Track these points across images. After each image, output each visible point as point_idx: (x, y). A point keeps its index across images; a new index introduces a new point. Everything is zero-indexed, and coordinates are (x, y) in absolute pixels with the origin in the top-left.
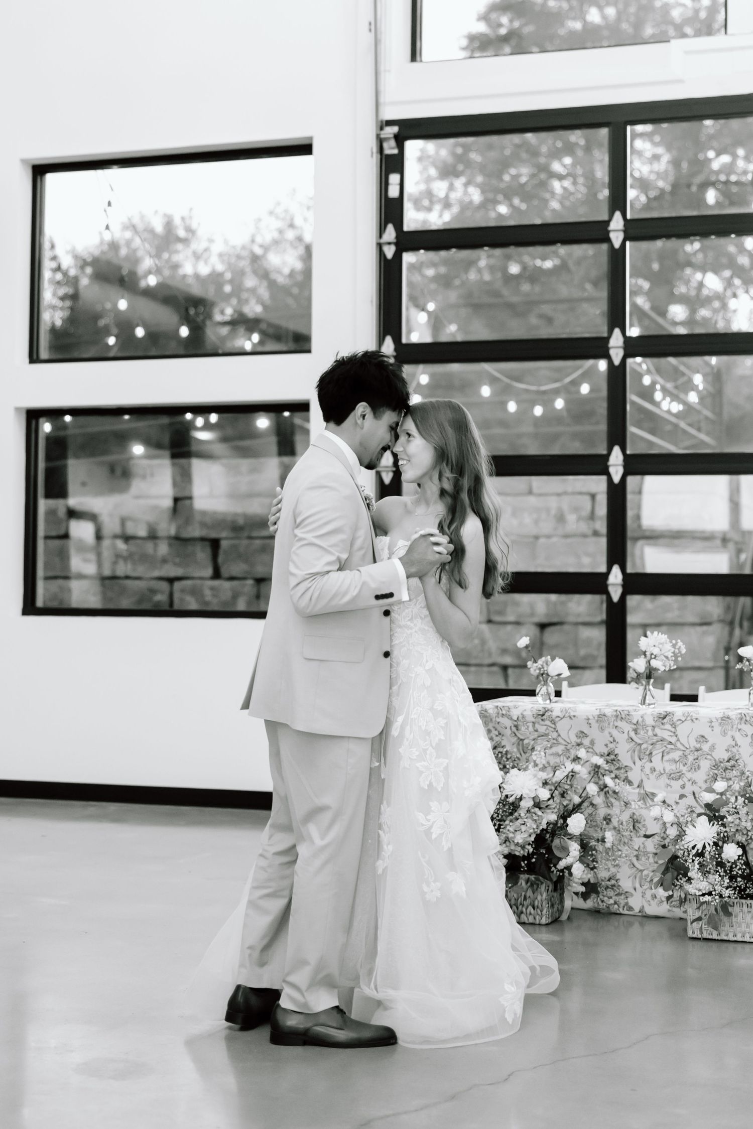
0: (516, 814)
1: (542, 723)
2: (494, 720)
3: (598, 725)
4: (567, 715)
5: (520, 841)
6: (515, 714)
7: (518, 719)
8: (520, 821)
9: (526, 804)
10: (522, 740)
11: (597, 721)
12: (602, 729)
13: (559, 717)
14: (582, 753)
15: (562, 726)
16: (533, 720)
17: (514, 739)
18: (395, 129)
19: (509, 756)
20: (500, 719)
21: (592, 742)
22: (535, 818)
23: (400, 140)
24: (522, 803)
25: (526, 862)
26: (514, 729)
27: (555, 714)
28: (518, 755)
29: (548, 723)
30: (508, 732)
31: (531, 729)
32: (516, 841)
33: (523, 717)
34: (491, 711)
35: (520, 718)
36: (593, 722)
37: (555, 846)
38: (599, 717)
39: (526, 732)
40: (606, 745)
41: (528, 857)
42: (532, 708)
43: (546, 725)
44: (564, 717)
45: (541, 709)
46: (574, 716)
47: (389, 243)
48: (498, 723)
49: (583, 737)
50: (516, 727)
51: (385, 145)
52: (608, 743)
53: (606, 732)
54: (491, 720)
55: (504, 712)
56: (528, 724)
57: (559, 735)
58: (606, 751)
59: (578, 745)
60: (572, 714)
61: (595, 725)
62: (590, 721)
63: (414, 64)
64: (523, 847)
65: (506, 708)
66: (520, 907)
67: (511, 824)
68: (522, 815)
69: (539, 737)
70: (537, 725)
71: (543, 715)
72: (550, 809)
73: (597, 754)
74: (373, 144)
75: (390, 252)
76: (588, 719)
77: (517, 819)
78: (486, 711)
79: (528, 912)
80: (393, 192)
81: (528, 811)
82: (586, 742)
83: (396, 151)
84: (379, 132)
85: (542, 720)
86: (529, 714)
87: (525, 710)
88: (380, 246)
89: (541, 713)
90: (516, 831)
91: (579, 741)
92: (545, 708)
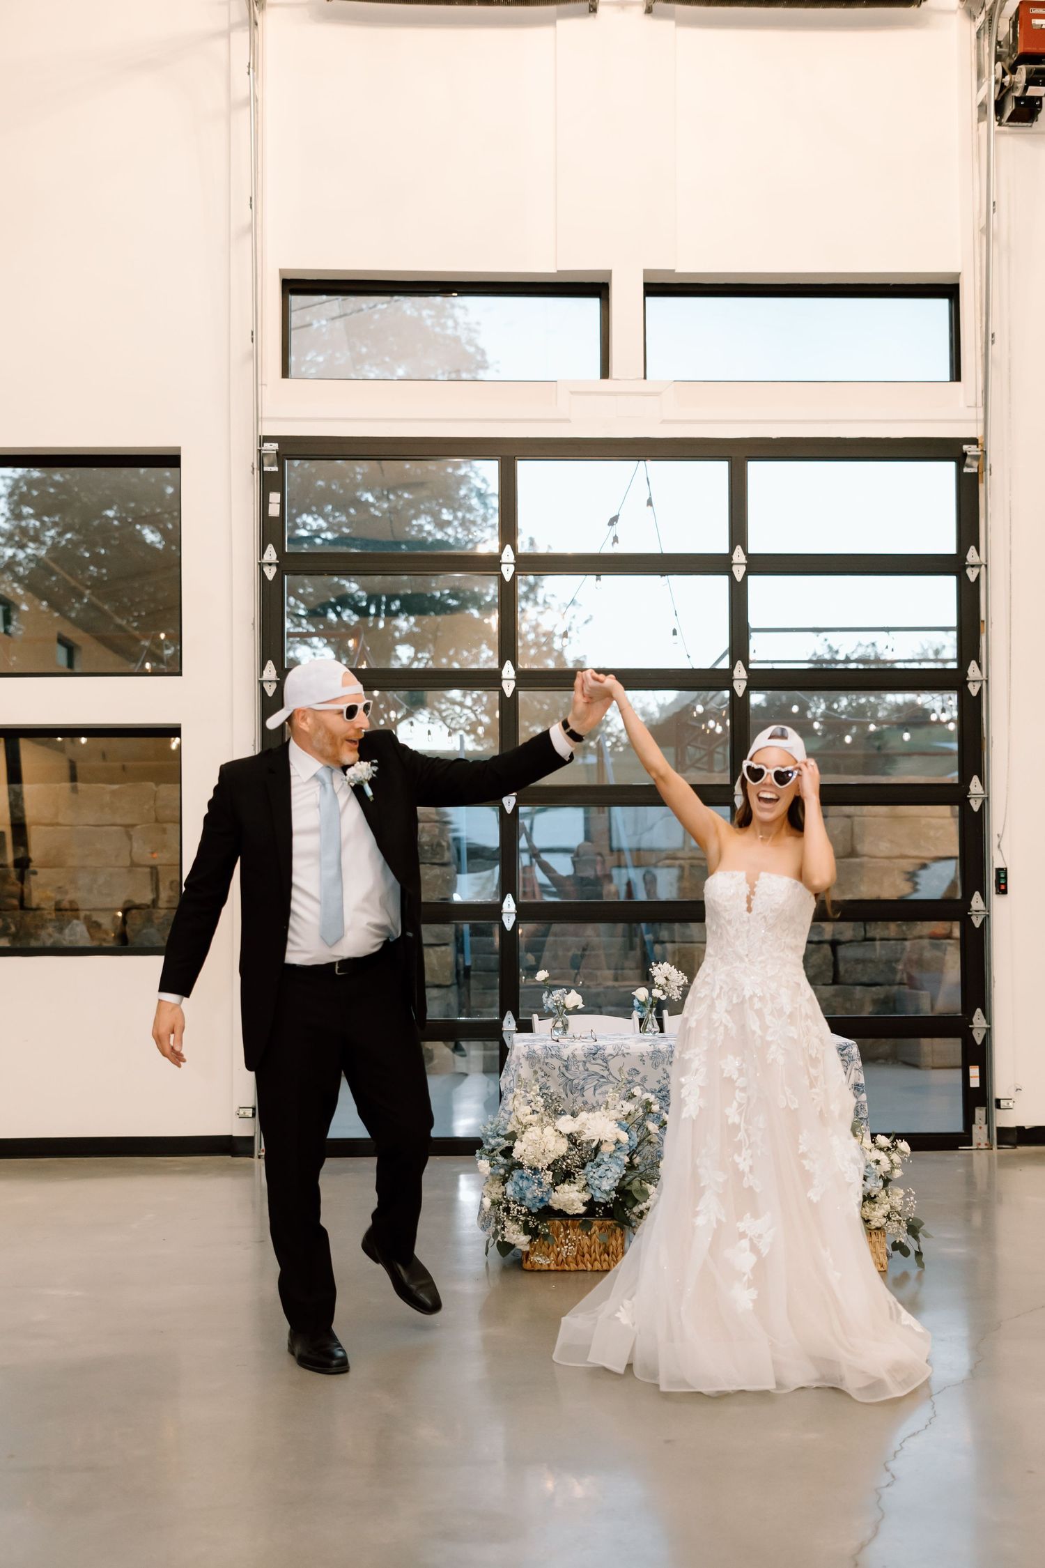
0: (597, 1160)
1: (593, 1062)
2: (542, 1060)
3: (651, 1061)
4: (620, 1053)
5: (608, 1188)
6: (566, 1053)
7: (568, 1059)
8: (603, 1167)
9: (607, 1149)
10: (572, 1080)
11: (651, 1058)
12: (656, 1066)
13: (611, 1055)
14: (637, 1091)
15: (614, 1064)
16: (585, 1059)
17: (562, 1080)
18: (275, 446)
19: (554, 1098)
20: (549, 1060)
21: (644, 1079)
22: (619, 1162)
23: (281, 458)
24: (604, 1148)
25: (603, 1208)
26: (563, 1069)
27: (607, 1052)
28: (563, 1096)
29: (600, 1061)
30: (557, 1072)
31: (581, 1068)
32: (603, 1188)
33: (574, 1056)
34: (539, 1052)
35: (570, 1058)
36: (647, 1059)
37: (635, 1190)
38: (653, 1054)
39: (577, 1072)
40: (659, 1082)
41: (605, 1204)
42: (583, 1047)
43: (597, 1064)
44: (617, 1055)
45: (593, 1047)
46: (628, 1054)
47: (270, 564)
48: (547, 1064)
49: (635, 1074)
50: (567, 1067)
51: (266, 461)
52: (661, 1079)
53: (660, 1068)
54: (539, 1061)
55: (554, 1053)
56: (578, 1064)
57: (610, 1074)
58: (657, 1087)
59: (629, 1083)
60: (626, 1051)
61: (648, 1062)
62: (644, 1058)
63: (285, 380)
64: (608, 1193)
65: (556, 1048)
66: (593, 1255)
67: (594, 1170)
68: (606, 1160)
69: (589, 1076)
70: (588, 1065)
71: (595, 1054)
72: (621, 1151)
73: (647, 1091)
74: (253, 459)
75: (271, 573)
76: (643, 1056)
77: (599, 1165)
78: (534, 1052)
79: (603, 1260)
80: (274, 511)
81: (610, 1157)
82: (637, 1079)
83: (275, 469)
84: (259, 448)
85: (593, 1059)
86: (579, 1053)
87: (576, 1049)
88: (261, 566)
89: (593, 1052)
90: (600, 1177)
91: (630, 1078)
92: (596, 1047)
